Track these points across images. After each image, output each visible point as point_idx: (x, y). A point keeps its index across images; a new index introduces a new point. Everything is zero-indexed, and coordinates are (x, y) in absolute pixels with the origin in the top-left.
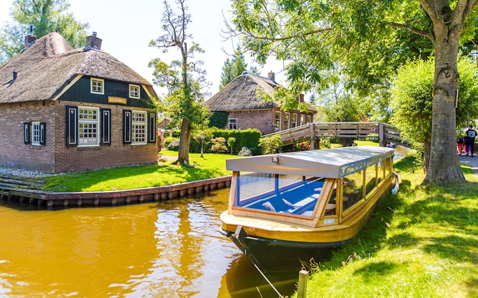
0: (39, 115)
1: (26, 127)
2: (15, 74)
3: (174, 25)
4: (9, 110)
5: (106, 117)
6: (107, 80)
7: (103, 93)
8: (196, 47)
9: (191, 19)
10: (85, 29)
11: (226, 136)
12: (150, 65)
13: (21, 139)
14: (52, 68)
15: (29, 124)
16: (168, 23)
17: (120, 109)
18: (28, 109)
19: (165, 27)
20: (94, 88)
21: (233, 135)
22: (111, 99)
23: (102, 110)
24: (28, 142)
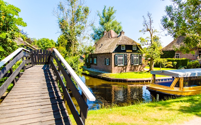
0: (108, 57)
1: (105, 60)
2: (102, 44)
3: (147, 25)
4: (101, 55)
5: (126, 56)
6: (126, 45)
7: (125, 49)
8: (156, 31)
9: (153, 22)
10: (120, 24)
11: (173, 61)
12: (139, 40)
13: (104, 63)
14: (111, 42)
15: (106, 59)
16: (145, 24)
17: (130, 54)
18: (105, 55)
19: (144, 26)
20: (122, 48)
21: (176, 61)
22: (127, 51)
23: (124, 54)
24: (106, 64)
